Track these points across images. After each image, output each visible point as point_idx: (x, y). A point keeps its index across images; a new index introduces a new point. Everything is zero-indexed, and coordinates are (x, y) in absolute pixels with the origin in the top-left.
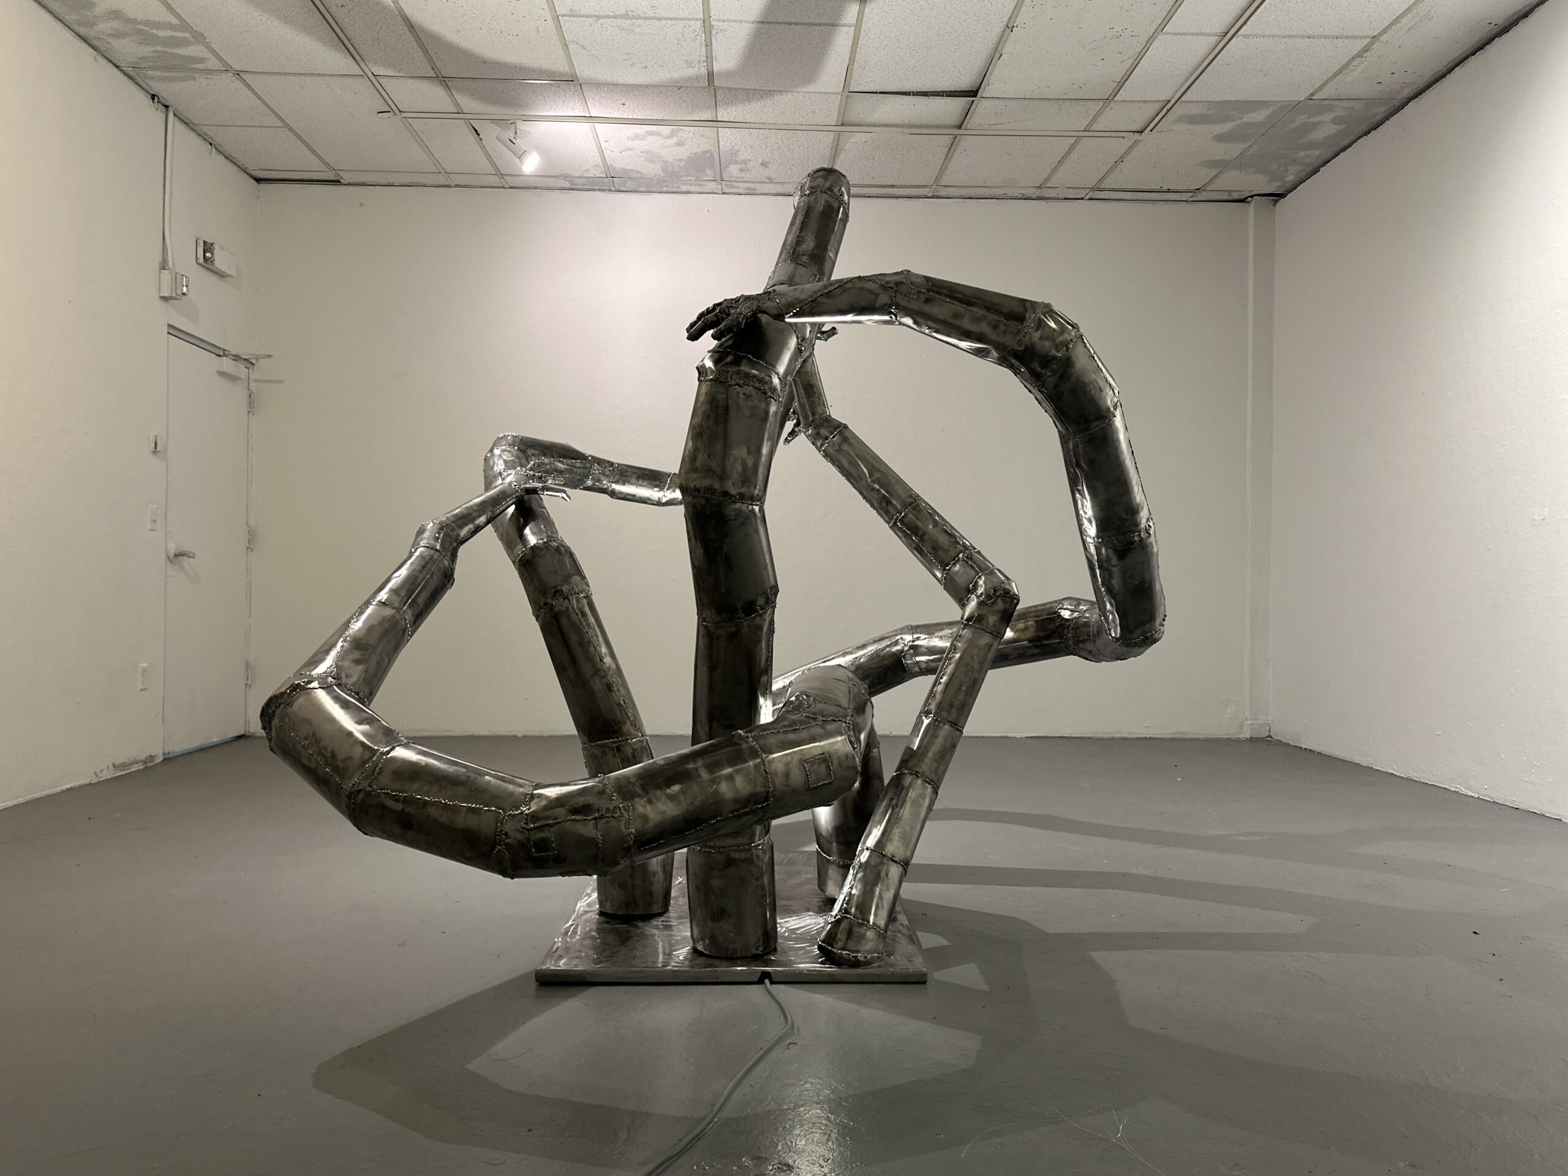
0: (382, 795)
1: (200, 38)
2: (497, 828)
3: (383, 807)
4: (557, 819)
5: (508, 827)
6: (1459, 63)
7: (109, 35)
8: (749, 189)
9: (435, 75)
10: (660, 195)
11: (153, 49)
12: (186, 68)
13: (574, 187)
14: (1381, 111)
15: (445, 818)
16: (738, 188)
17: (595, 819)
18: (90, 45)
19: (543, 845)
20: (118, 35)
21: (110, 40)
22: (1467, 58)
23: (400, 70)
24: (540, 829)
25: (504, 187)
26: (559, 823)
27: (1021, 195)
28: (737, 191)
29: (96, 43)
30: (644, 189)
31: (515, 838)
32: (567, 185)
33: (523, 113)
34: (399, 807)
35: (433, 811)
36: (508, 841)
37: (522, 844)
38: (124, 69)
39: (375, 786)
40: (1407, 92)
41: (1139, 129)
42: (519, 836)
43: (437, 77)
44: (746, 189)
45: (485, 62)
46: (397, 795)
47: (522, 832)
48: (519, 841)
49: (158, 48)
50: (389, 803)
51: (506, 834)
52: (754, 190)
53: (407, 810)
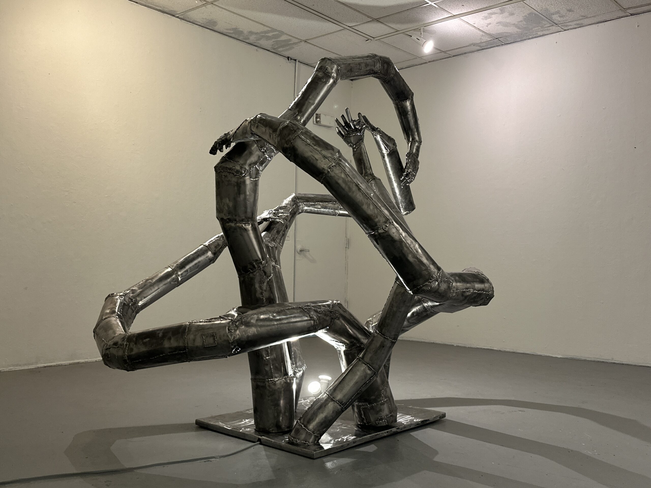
1: (282, 33)
7: (256, 40)
8: (578, 24)
9: (372, 20)
10: (529, 41)
11: (272, 41)
12: (287, 44)
13: (483, 48)
16: (571, 25)
18: (254, 45)
20: (259, 39)
21: (258, 42)
23: (357, 22)
25: (450, 57)
28: (572, 27)
29: (255, 44)
30: (519, 40)
32: (479, 48)
33: (423, 23)
38: (271, 50)
43: (373, 20)
44: (575, 24)
45: (385, 8)
49: (274, 40)
52: (581, 24)
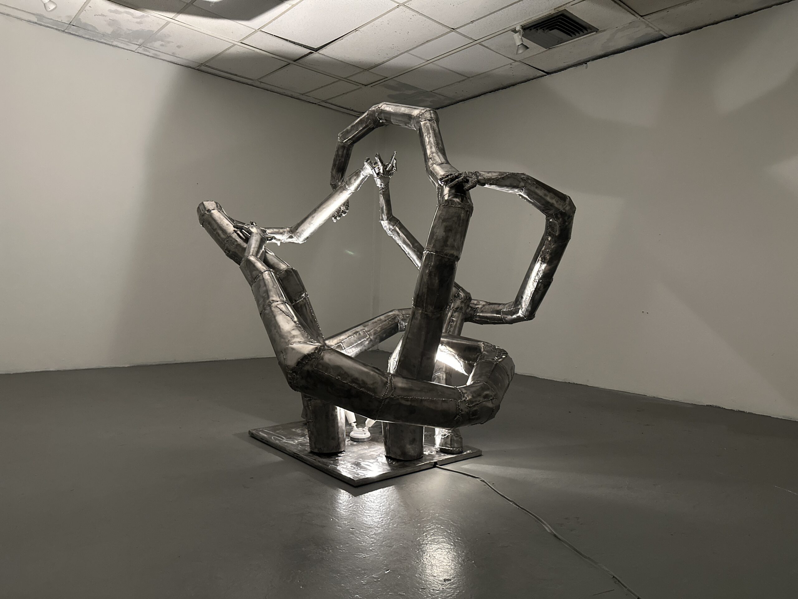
0: (400, 399)
2: (457, 408)
3: (400, 404)
4: (480, 401)
5: (462, 407)
6: (484, 94)
13: (39, 22)
14: (447, 102)
15: (432, 406)
17: (491, 400)
19: (475, 413)
22: (487, 93)
24: (474, 406)
26: (481, 403)
27: (291, 95)
31: (465, 411)
34: (409, 403)
35: (426, 404)
36: (462, 413)
37: (468, 413)
39: (395, 395)
40: (461, 98)
41: (365, 84)
42: (467, 410)
46: (407, 398)
47: (467, 408)
48: (467, 412)
50: (403, 402)
51: (462, 410)
53: (413, 404)
